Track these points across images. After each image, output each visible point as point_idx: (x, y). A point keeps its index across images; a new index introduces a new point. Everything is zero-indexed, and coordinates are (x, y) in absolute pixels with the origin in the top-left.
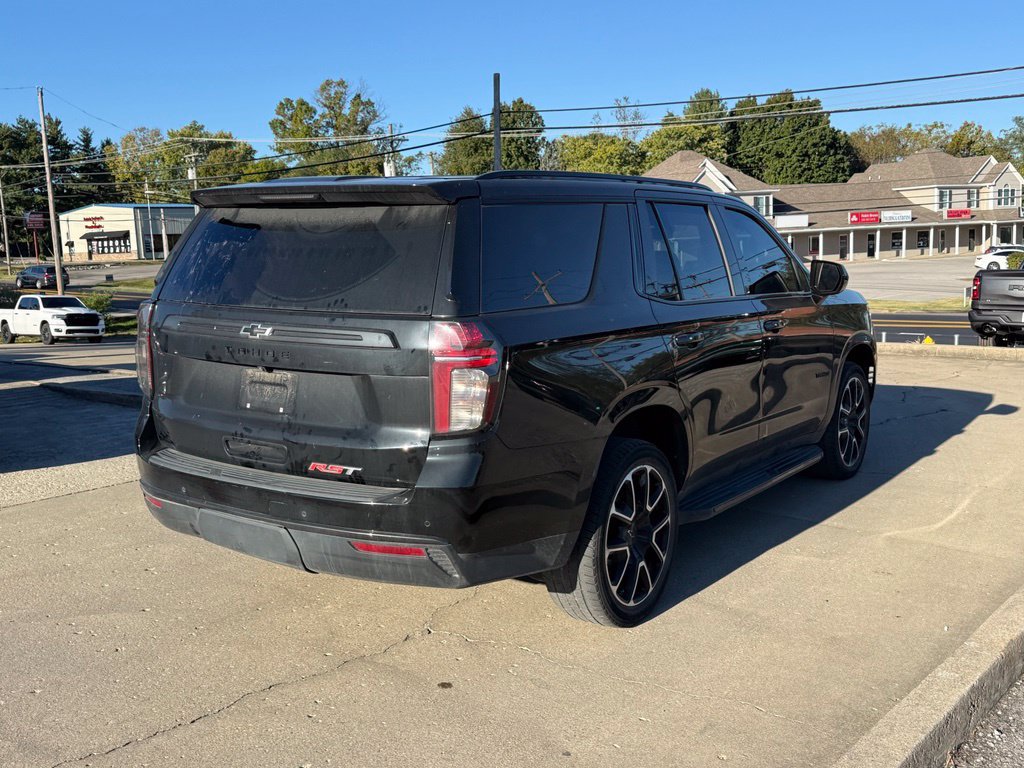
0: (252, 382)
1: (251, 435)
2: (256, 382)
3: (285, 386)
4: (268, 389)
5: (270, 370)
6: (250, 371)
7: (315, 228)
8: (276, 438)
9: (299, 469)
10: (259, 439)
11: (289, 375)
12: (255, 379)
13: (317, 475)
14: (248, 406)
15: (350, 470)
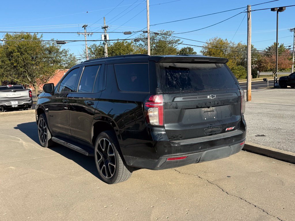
0: (204, 112)
1: (213, 126)
2: (205, 112)
3: (213, 111)
4: (209, 113)
5: (209, 107)
6: (203, 109)
7: (205, 69)
8: (219, 125)
9: (224, 131)
10: (215, 126)
11: (214, 108)
12: (205, 111)
13: (228, 131)
14: (206, 119)
15: (233, 128)
